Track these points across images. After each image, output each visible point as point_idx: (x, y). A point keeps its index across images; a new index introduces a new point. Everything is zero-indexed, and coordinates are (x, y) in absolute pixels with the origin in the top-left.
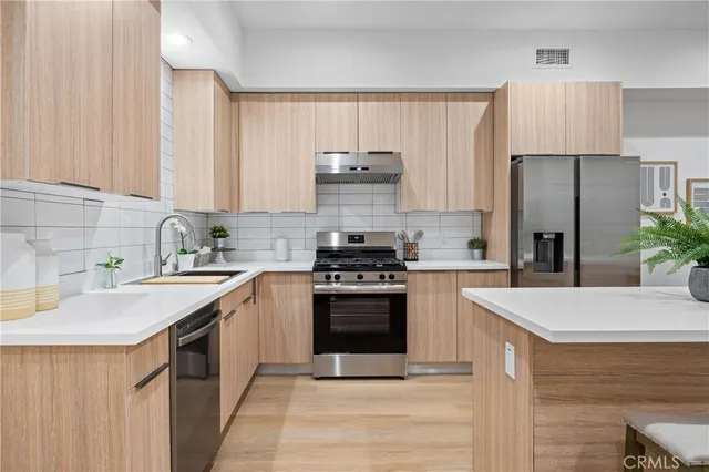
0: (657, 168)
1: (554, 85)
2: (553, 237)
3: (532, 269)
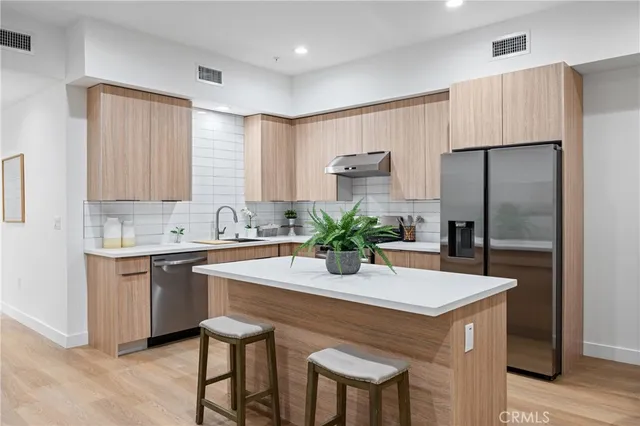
1: (491, 79)
2: (464, 224)
3: (447, 253)
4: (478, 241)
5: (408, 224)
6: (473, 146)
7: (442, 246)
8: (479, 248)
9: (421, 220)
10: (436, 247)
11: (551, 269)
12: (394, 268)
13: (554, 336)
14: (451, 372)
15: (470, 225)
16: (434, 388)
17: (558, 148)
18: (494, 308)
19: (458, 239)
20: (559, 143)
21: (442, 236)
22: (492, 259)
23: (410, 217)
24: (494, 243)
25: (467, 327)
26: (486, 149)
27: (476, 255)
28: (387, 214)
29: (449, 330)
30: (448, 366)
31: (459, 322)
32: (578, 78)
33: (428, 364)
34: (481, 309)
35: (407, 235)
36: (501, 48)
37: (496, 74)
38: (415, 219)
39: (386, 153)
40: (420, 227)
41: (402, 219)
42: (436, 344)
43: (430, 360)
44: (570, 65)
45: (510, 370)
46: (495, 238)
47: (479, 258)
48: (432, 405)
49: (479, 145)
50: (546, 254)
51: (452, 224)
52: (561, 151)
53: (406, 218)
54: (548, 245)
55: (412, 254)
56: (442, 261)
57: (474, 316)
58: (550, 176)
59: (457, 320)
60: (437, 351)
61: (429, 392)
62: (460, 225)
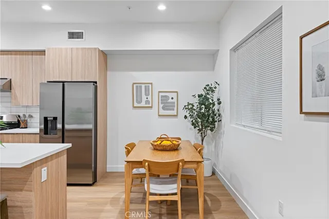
0: (143, 86)
1: (66, 49)
2: (52, 119)
3: (43, 133)
4: (59, 126)
5: (23, 119)
6: (57, 80)
7: (40, 130)
8: (60, 130)
9: (31, 116)
10: (37, 131)
11: (92, 137)
12: (3, 144)
13: (93, 166)
14: (32, 193)
15: (55, 119)
16: (23, 204)
17: (95, 84)
18: (60, 158)
19: (49, 125)
20: (96, 82)
21: (40, 124)
22: (66, 134)
23: (24, 116)
24: (67, 127)
25: (42, 169)
26: (63, 82)
27: (58, 133)
28: (10, 114)
29: (31, 173)
30: (31, 191)
31: (38, 168)
32: (104, 56)
33: (19, 192)
34: (52, 160)
35: (22, 125)
36: (72, 35)
37: (69, 47)
38: (27, 116)
39: (8, 80)
40: (30, 120)
41: (19, 116)
42: (25, 181)
43: (21, 190)
44: (101, 49)
45: (69, 185)
46: (67, 124)
47: (60, 134)
48: (23, 213)
49: (61, 80)
50: (90, 130)
51: (46, 119)
52: (97, 86)
53: (21, 115)
54: (91, 126)
55: (24, 135)
56: (41, 137)
57: (47, 164)
58: (92, 95)
59: (36, 167)
60: (26, 185)
61: (21, 207)
62: (50, 119)
